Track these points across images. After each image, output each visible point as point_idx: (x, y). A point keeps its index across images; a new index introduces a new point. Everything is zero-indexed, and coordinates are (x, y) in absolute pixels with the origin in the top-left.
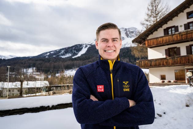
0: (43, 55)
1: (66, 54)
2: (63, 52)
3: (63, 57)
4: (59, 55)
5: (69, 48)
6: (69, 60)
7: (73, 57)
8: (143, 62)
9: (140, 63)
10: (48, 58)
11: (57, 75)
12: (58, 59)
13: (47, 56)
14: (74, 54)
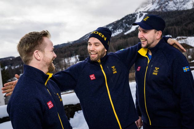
1: (115, 31)
2: (111, 29)
5: (118, 22)
6: (120, 38)
7: (126, 34)
14: (125, 29)
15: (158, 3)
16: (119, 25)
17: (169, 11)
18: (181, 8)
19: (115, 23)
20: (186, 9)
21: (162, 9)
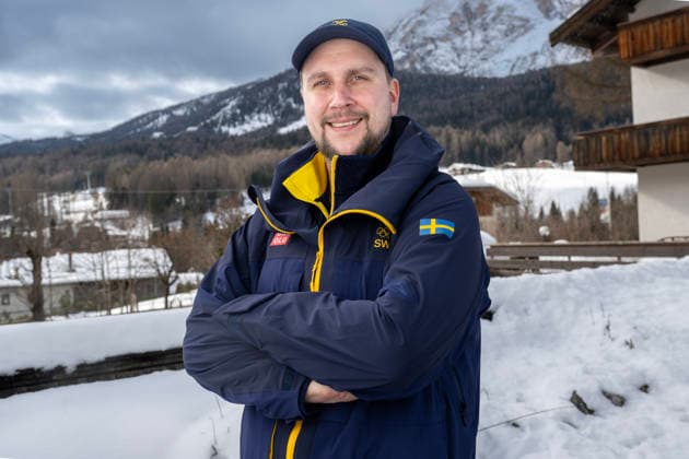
0: (139, 126)
1: (246, 117)
2: (233, 108)
3: (232, 131)
4: (214, 124)
5: (260, 86)
6: (264, 145)
7: (283, 131)
8: (604, 138)
9: (593, 143)
10: (161, 137)
11: (210, 217)
12: (209, 144)
13: (157, 130)
14: (284, 115)
15: (403, 40)
16: (263, 99)
17: (435, 72)
18: (475, 70)
19: (249, 87)
20: (488, 76)
21: (412, 63)
